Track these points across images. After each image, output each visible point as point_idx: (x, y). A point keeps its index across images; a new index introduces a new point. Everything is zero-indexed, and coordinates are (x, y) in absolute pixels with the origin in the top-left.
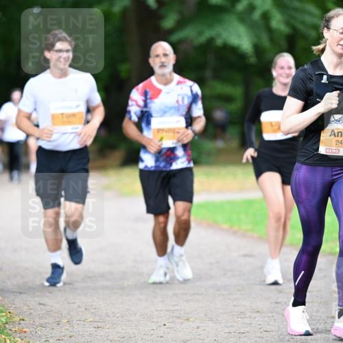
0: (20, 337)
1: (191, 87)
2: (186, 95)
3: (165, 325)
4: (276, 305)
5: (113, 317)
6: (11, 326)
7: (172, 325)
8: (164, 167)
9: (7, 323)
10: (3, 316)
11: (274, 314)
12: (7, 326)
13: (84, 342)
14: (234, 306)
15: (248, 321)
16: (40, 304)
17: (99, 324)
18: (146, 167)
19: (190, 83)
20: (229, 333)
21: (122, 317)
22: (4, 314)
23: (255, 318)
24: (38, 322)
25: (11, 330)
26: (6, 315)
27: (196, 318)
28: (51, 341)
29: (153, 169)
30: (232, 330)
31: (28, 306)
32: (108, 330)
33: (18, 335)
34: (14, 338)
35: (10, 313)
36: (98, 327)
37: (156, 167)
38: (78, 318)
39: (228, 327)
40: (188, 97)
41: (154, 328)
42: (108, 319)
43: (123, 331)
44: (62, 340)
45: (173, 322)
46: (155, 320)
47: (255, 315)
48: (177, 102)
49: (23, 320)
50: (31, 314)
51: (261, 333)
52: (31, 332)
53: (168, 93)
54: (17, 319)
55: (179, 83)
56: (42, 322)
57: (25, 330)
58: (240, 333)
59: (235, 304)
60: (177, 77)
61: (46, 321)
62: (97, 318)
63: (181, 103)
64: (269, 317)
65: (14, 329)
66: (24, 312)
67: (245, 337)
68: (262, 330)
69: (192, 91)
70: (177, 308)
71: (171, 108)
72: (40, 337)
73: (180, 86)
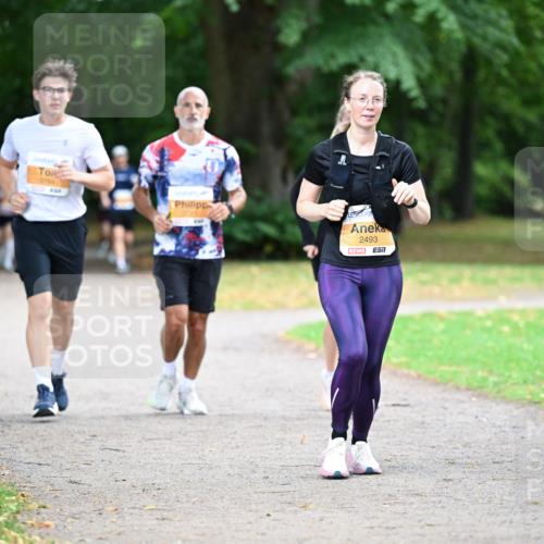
0: (40, 535)
1: (225, 150)
2: (218, 160)
3: (268, 515)
4: (446, 484)
5: (187, 501)
6: (26, 517)
7: (280, 516)
8: (187, 253)
9: (18, 512)
10: (13, 501)
11: (444, 499)
12: (19, 517)
13: (141, 542)
14: (379, 485)
15: (400, 508)
16: (71, 482)
17: (165, 514)
18: (163, 251)
19: (224, 145)
20: (372, 528)
21: (202, 502)
22: (14, 498)
23: (412, 503)
24: (67, 510)
25: (24, 523)
26: (17, 500)
27: (318, 505)
28: (88, 540)
29: (172, 254)
30: (375, 523)
31: (52, 485)
32: (177, 524)
33: (38, 531)
34: (30, 536)
35: (23, 495)
36: (164, 519)
37: (176, 251)
38: (132, 504)
39: (368, 519)
40: (220, 163)
41: (252, 519)
42: (179, 505)
43: (203, 525)
44: (106, 539)
45: (283, 510)
46: (253, 507)
47: (412, 500)
48: (205, 168)
49: (44, 507)
50: (56, 497)
51: (422, 527)
52: (56, 526)
53: (194, 155)
54: (34, 505)
55: (210, 143)
56: (74, 510)
57: (47, 522)
58: (387, 528)
59: (381, 482)
60: (208, 136)
61: (81, 509)
62: (161, 505)
63: (209, 170)
64: (434, 502)
65: (29, 522)
66: (46, 495)
67: (396, 534)
68: (423, 523)
69: (226, 156)
70: (287, 488)
71: (196, 176)
72: (71, 533)
73: (210, 148)
